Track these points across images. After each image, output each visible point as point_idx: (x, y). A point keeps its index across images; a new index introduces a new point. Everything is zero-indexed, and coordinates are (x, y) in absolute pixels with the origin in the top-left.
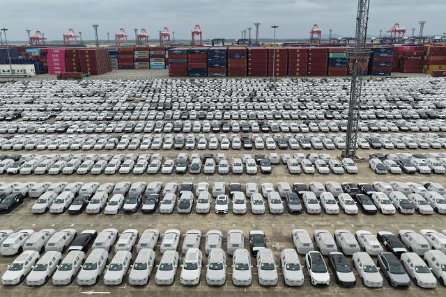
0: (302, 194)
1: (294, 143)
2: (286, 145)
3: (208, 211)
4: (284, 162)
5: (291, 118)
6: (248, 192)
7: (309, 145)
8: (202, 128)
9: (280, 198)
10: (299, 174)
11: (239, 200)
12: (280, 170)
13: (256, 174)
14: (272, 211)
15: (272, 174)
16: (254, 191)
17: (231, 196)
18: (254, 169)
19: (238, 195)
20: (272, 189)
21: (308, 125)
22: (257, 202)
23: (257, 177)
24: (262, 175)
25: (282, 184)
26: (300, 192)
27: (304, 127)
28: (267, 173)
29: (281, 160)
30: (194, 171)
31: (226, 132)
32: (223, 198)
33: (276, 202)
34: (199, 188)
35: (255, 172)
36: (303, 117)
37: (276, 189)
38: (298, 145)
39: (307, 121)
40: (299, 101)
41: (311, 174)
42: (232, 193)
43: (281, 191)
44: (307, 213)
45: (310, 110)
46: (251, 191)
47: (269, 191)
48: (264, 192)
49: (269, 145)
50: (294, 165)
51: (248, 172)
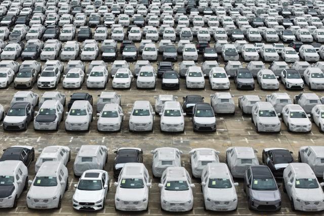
0: (282, 170)
1: (268, 77)
2: (250, 81)
3: (55, 205)
4: (246, 111)
5: (264, 40)
6: (157, 164)
7: (299, 82)
8: (80, 52)
9: (229, 177)
10: (277, 133)
11: (132, 180)
12: (235, 125)
13: (181, 132)
14: (208, 207)
15: (217, 134)
16: (170, 162)
17: (116, 174)
18: (179, 121)
19: (132, 170)
20: (212, 157)
21: (297, 50)
22: (175, 185)
23: (182, 139)
24: (196, 136)
25: (237, 149)
26: (278, 166)
27: (290, 52)
28: (206, 131)
29: (240, 108)
30: (44, 126)
31: (130, 60)
32: (97, 175)
33: (220, 184)
34: (44, 155)
35: (180, 129)
36: (287, 37)
37: (224, 160)
38: (276, 82)
39: (296, 44)
40: (280, 13)
41: (302, 133)
42: (118, 166)
43: (234, 162)
44: (293, 210)
45: (302, 27)
46: (164, 162)
47: (204, 163)
48: (195, 165)
49: (214, 80)
50: (266, 114)
51: (164, 128)
